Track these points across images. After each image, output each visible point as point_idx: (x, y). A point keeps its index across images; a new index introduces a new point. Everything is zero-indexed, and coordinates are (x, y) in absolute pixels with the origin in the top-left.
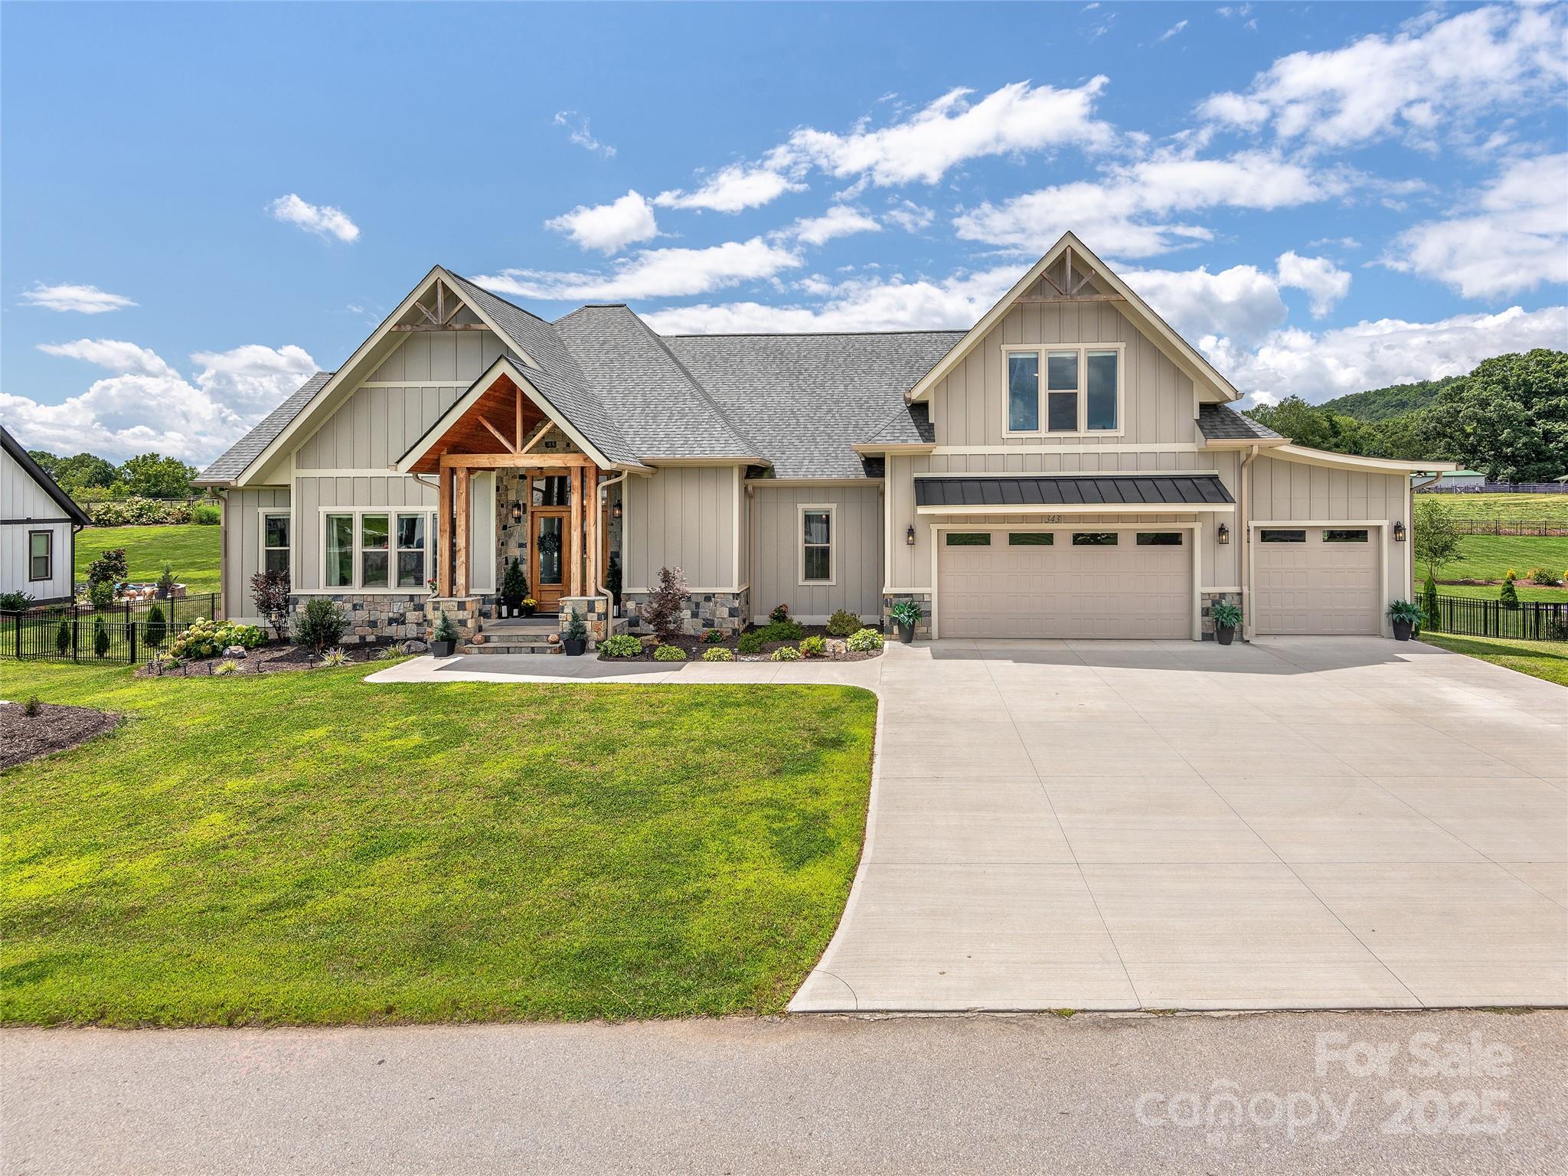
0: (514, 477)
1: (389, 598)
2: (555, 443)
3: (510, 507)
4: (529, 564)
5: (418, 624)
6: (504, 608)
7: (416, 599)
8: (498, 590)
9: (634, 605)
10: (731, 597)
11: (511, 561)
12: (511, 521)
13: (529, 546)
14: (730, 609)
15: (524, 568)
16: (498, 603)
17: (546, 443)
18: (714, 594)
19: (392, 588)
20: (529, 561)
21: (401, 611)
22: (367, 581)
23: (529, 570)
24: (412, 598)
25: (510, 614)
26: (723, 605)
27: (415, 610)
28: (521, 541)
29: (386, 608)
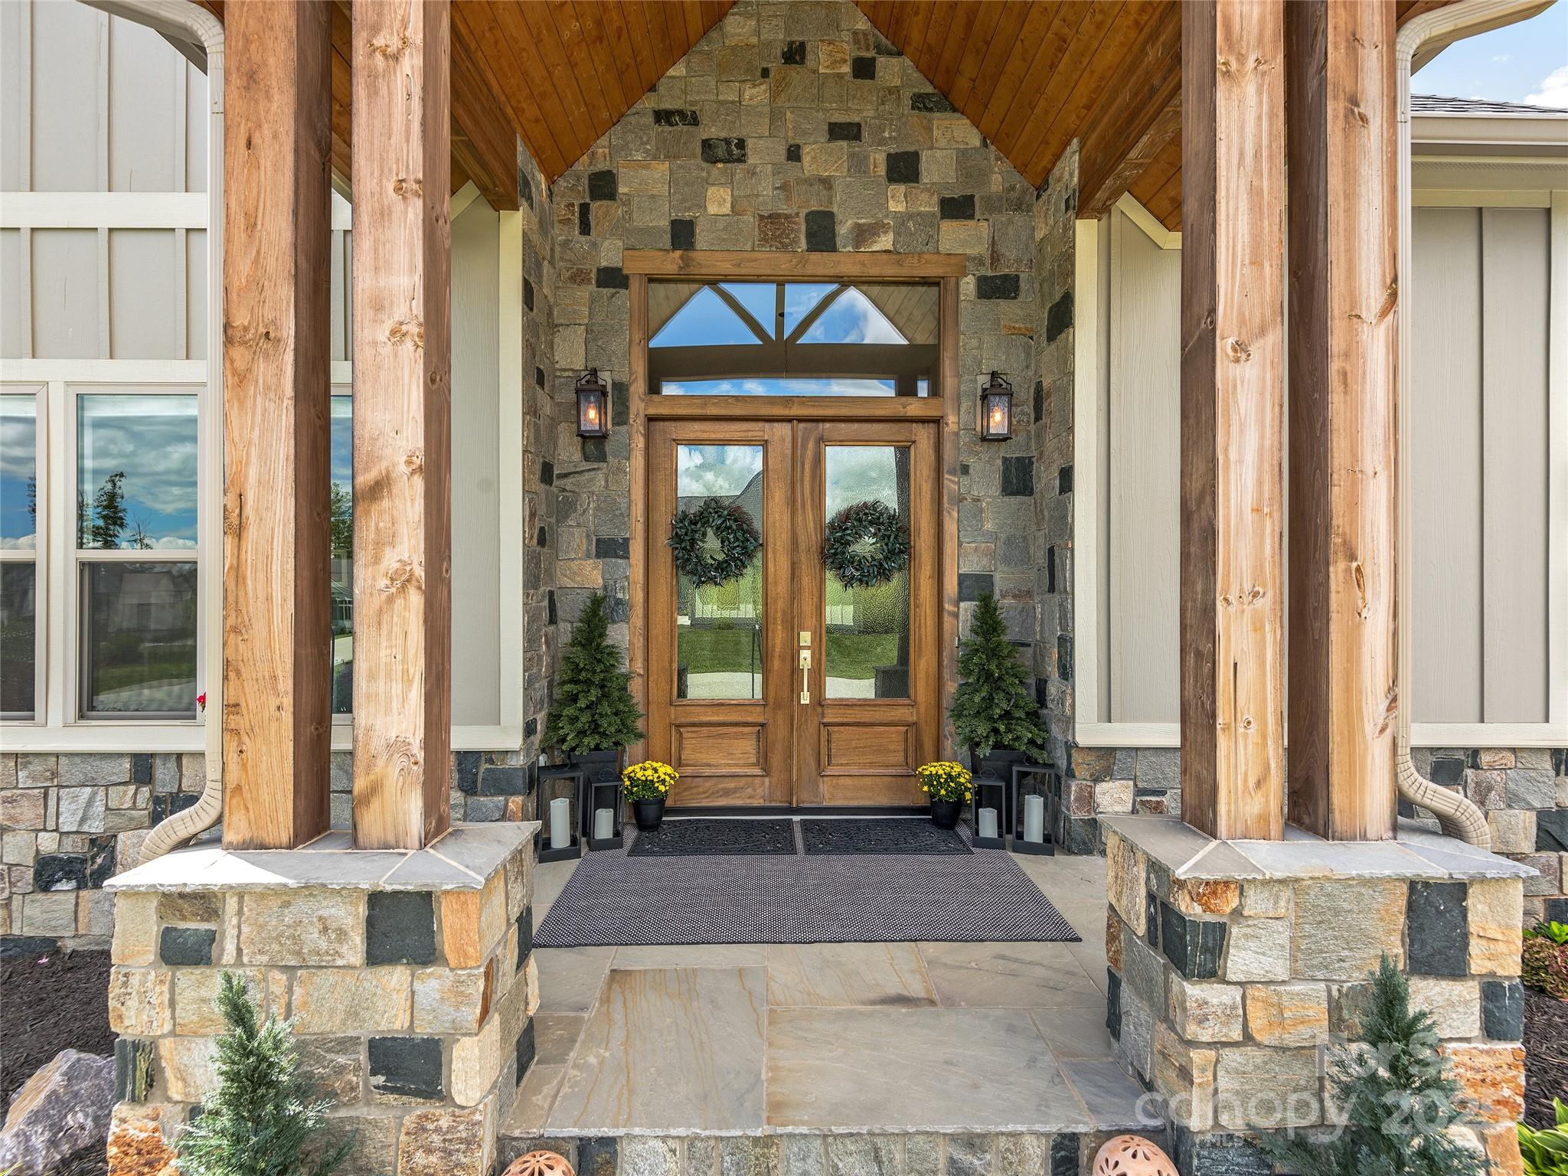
0: (578, 277)
1: (37, 767)
2: (741, 144)
3: (569, 396)
4: (637, 619)
6: (560, 809)
7: (163, 773)
8: (529, 729)
9: (1128, 797)
10: (1547, 764)
11: (572, 609)
12: (569, 452)
13: (637, 549)
14: (1543, 815)
15: (621, 635)
16: (534, 782)
17: (707, 144)
18: (1475, 752)
20: (639, 611)
21: (96, 827)
23: (639, 642)
24: (143, 767)
25: (583, 825)
26: (1512, 800)
28: (607, 532)
29: (28, 812)
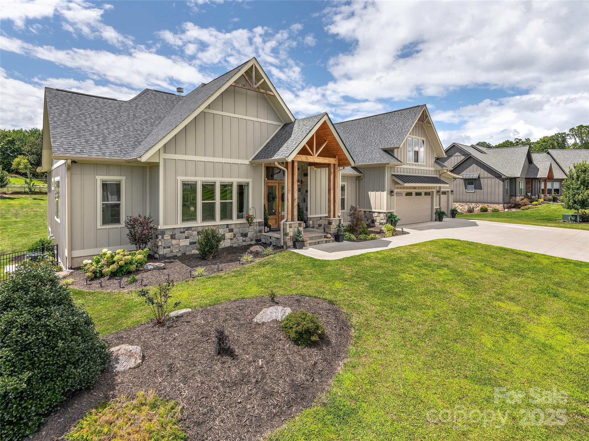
5: (231, 239)
6: (266, 228)
7: (229, 226)
19: (218, 221)
21: (223, 233)
22: (204, 219)
27: (229, 232)
